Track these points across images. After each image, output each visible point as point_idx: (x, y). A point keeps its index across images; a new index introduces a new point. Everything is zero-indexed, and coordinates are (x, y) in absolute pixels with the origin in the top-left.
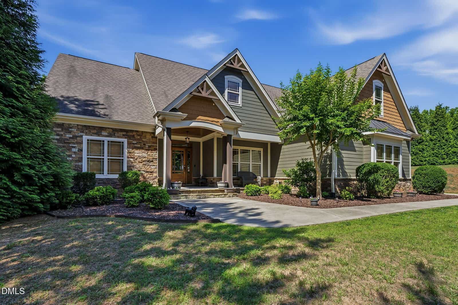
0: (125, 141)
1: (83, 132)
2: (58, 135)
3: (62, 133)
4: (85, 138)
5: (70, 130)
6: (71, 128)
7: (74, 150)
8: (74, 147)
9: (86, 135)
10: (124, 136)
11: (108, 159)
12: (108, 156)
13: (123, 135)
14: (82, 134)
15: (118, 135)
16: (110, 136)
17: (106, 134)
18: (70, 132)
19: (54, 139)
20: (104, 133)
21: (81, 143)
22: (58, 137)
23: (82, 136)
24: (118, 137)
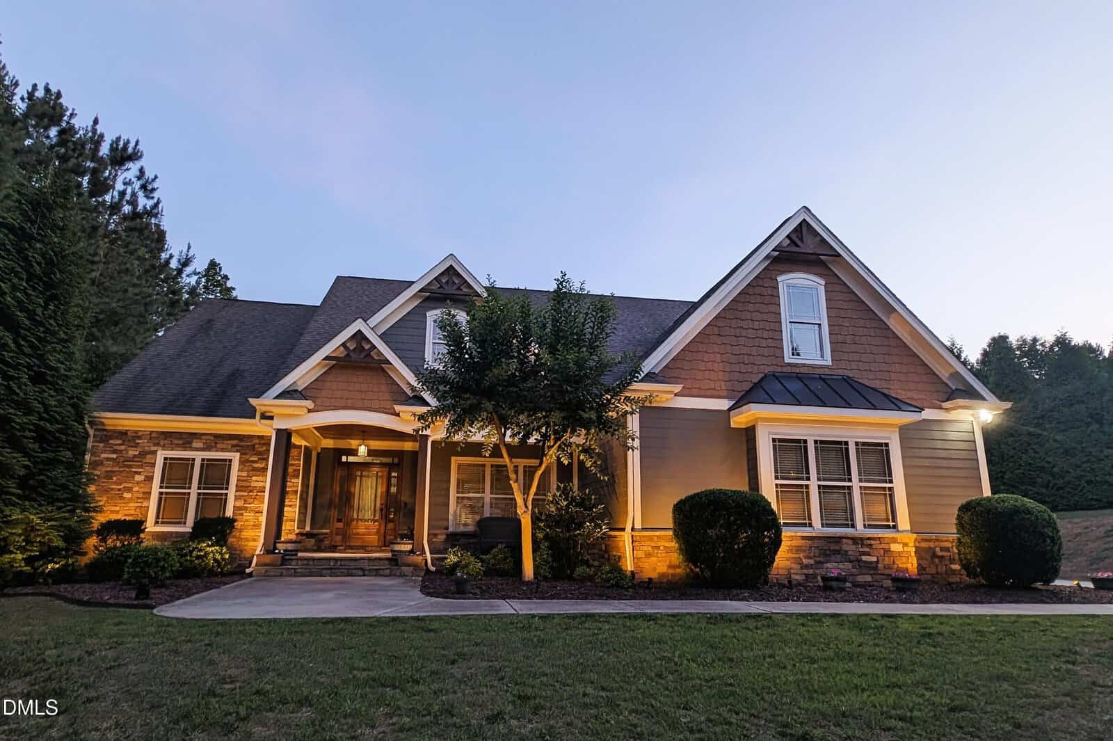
0: (235, 457)
1: (158, 444)
2: (115, 452)
3: (123, 447)
4: (161, 455)
5: (138, 441)
6: (139, 438)
7: (138, 478)
8: (139, 473)
9: (163, 450)
10: (235, 448)
11: (199, 494)
12: (199, 488)
13: (233, 446)
14: (155, 448)
15: (224, 446)
16: (207, 448)
17: (200, 445)
18: (137, 445)
19: (108, 459)
20: (196, 444)
21: (153, 465)
22: (114, 456)
23: (155, 453)
24: (223, 450)
